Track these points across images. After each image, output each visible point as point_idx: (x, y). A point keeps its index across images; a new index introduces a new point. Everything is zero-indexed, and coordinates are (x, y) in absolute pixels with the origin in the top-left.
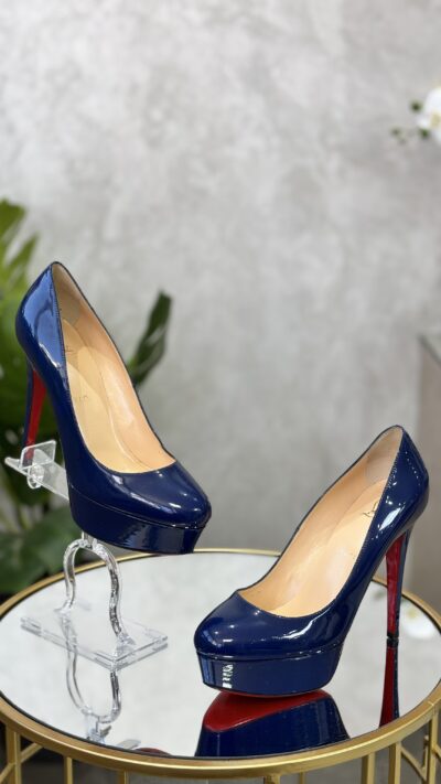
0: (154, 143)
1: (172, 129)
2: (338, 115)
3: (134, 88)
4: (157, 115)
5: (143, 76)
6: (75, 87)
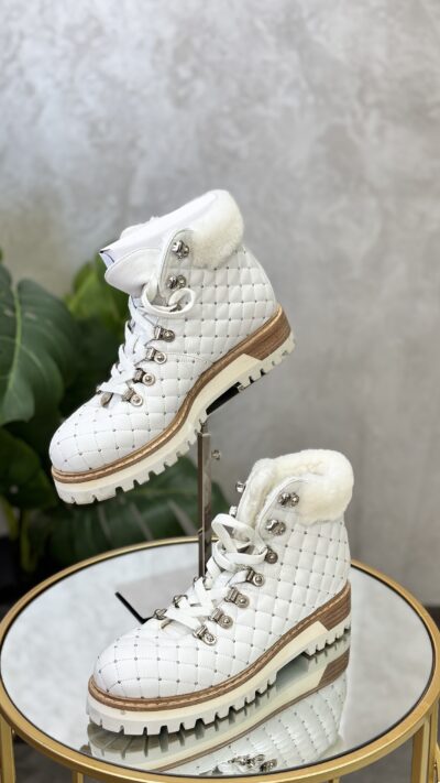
0: (180, 103)
1: (200, 87)
2: (377, 70)
3: (160, 43)
4: (184, 72)
5: (168, 31)
6: (96, 43)
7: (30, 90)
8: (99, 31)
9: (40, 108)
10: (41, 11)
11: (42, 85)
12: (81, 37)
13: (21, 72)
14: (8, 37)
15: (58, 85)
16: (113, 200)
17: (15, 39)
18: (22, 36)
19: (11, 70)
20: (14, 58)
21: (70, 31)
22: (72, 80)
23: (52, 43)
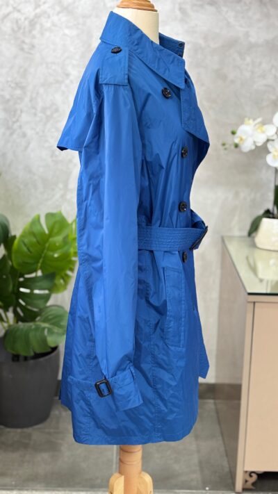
6: (55, 115)
7: (24, 135)
8: (57, 110)
9: (29, 143)
10: (31, 100)
11: (30, 133)
12: (48, 113)
13: (20, 127)
14: (15, 111)
15: (37, 133)
16: (61, 186)
17: (19, 112)
18: (21, 112)
19: (16, 126)
20: (17, 121)
21: (44, 110)
22: (43, 132)
23: (35, 115)
